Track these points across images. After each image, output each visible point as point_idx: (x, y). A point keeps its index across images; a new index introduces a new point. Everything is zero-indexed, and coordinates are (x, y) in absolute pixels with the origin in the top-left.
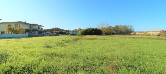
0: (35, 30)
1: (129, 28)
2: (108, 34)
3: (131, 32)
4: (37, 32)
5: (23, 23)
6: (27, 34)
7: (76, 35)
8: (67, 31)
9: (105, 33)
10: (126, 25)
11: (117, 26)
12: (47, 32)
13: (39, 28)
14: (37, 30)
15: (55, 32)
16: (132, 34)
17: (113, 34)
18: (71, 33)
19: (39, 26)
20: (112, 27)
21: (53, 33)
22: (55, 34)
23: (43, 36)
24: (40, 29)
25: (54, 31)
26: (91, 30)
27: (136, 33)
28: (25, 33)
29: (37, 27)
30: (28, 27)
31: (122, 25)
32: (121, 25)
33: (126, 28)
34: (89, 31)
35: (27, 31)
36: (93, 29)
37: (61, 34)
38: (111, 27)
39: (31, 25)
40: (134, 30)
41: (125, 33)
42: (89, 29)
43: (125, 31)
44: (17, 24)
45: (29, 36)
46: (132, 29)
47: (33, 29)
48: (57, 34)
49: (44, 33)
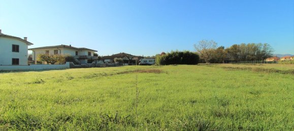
0: (83, 58)
1: (262, 50)
2: (217, 62)
3: (270, 57)
4: (86, 61)
5: (64, 47)
6: (68, 64)
7: (150, 65)
8: (140, 58)
9: (209, 59)
10: (254, 44)
11: (235, 47)
12: (106, 61)
13: (89, 54)
14: (87, 58)
15: (117, 61)
16: (268, 60)
17: (227, 61)
18: (142, 61)
19: (90, 51)
20: (225, 48)
21: (113, 61)
22: (116, 63)
23: (95, 66)
24: (92, 55)
25: (115, 59)
26: (177, 55)
27: (279, 59)
28: (65, 63)
29: (86, 53)
30: (72, 54)
31: (247, 44)
32: (244, 45)
33: (255, 49)
34: (174, 57)
35: (69, 59)
36: (181, 54)
38: (223, 48)
39: (78, 50)
40: (272, 53)
41: (253, 60)
42: (174, 54)
43: (252, 55)
45: (72, 67)
46: (269, 50)
47: (81, 56)
48: (120, 64)
49: (96, 63)
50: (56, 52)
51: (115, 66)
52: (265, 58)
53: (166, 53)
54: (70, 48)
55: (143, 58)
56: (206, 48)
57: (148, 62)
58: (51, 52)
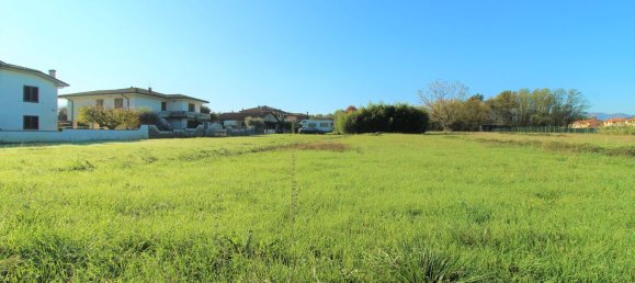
0: (177, 117)
1: (564, 103)
2: (467, 129)
3: (580, 118)
4: (185, 122)
5: (137, 91)
6: (145, 128)
7: (322, 133)
8: (301, 117)
9: (450, 123)
10: (548, 91)
11: (506, 96)
12: (226, 123)
13: (192, 108)
14: (186, 117)
15: (252, 123)
16: (576, 126)
17: (489, 127)
18: (305, 125)
19: (192, 102)
20: (485, 99)
21: (243, 124)
22: (250, 127)
23: (204, 134)
24: (198, 110)
25: (248, 120)
26: (381, 112)
27: (599, 123)
28: (139, 127)
29: (185, 107)
30: (153, 107)
31: (532, 90)
32: (526, 92)
33: (550, 100)
34: (374, 116)
35: (146, 119)
36: (390, 111)
37: (274, 128)
38: (481, 98)
39: (166, 100)
40: (586, 111)
41: (544, 124)
42: (375, 109)
43: (544, 115)
44: (119, 96)
45: (153, 135)
46: (579, 105)
47: (173, 113)
48: (259, 129)
49: (206, 127)
50: (119, 103)
51: (246, 134)
52: (571, 121)
53: (357, 107)
54: (150, 94)
55: (307, 117)
56: (445, 98)
57: (318, 127)
58: (109, 103)
